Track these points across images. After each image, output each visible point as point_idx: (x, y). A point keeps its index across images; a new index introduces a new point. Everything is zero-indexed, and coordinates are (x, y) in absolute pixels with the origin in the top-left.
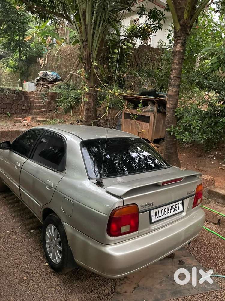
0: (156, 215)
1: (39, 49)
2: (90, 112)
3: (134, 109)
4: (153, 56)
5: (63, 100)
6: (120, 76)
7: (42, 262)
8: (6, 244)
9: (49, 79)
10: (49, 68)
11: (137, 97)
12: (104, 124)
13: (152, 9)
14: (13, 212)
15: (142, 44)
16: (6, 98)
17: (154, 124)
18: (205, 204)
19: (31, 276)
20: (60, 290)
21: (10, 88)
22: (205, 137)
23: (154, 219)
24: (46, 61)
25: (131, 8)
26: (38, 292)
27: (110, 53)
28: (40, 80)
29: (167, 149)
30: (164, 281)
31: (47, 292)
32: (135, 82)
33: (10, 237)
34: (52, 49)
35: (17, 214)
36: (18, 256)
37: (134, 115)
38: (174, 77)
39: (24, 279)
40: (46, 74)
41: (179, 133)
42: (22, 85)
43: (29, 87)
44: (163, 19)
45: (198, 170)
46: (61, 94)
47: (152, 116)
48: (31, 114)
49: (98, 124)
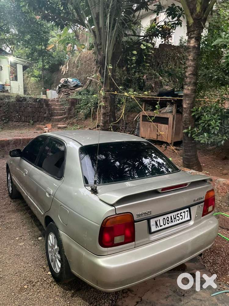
0: (157, 224)
1: (61, 57)
2: (107, 116)
3: (152, 111)
4: (175, 54)
5: (82, 106)
6: (139, 77)
7: (44, 271)
8: (13, 251)
9: (69, 85)
10: (71, 75)
11: (154, 98)
12: (123, 128)
13: (170, 6)
14: (25, 218)
15: (163, 43)
16: (29, 107)
17: (173, 126)
18: (226, 211)
19: (32, 285)
20: (59, 301)
21: (32, 97)
22: (226, 138)
23: (153, 229)
24: (67, 68)
25: (148, 7)
26: (37, 301)
27: (129, 55)
28: (62, 87)
29: (185, 152)
30: (171, 296)
31: (45, 302)
32: (156, 83)
33: (18, 244)
34: (73, 55)
35: (28, 221)
36: (22, 264)
37: (151, 117)
38: (189, 74)
39: (24, 288)
40: (66, 81)
41: (198, 134)
42: (45, 93)
43: (52, 94)
44: (183, 15)
45: (222, 173)
46: (81, 100)
47: (170, 117)
48: (53, 121)
49: (117, 128)
